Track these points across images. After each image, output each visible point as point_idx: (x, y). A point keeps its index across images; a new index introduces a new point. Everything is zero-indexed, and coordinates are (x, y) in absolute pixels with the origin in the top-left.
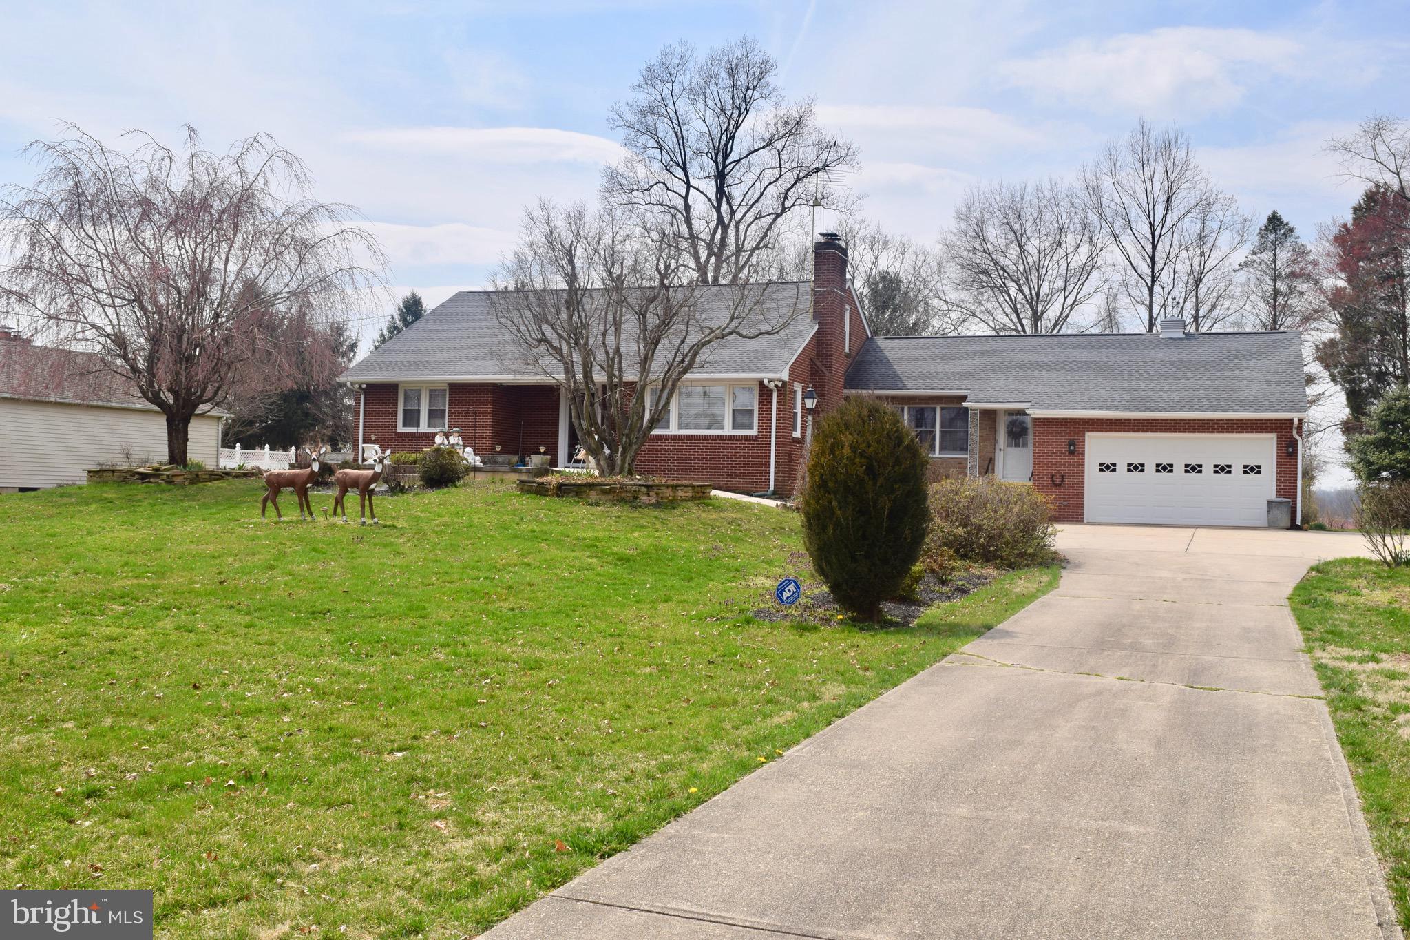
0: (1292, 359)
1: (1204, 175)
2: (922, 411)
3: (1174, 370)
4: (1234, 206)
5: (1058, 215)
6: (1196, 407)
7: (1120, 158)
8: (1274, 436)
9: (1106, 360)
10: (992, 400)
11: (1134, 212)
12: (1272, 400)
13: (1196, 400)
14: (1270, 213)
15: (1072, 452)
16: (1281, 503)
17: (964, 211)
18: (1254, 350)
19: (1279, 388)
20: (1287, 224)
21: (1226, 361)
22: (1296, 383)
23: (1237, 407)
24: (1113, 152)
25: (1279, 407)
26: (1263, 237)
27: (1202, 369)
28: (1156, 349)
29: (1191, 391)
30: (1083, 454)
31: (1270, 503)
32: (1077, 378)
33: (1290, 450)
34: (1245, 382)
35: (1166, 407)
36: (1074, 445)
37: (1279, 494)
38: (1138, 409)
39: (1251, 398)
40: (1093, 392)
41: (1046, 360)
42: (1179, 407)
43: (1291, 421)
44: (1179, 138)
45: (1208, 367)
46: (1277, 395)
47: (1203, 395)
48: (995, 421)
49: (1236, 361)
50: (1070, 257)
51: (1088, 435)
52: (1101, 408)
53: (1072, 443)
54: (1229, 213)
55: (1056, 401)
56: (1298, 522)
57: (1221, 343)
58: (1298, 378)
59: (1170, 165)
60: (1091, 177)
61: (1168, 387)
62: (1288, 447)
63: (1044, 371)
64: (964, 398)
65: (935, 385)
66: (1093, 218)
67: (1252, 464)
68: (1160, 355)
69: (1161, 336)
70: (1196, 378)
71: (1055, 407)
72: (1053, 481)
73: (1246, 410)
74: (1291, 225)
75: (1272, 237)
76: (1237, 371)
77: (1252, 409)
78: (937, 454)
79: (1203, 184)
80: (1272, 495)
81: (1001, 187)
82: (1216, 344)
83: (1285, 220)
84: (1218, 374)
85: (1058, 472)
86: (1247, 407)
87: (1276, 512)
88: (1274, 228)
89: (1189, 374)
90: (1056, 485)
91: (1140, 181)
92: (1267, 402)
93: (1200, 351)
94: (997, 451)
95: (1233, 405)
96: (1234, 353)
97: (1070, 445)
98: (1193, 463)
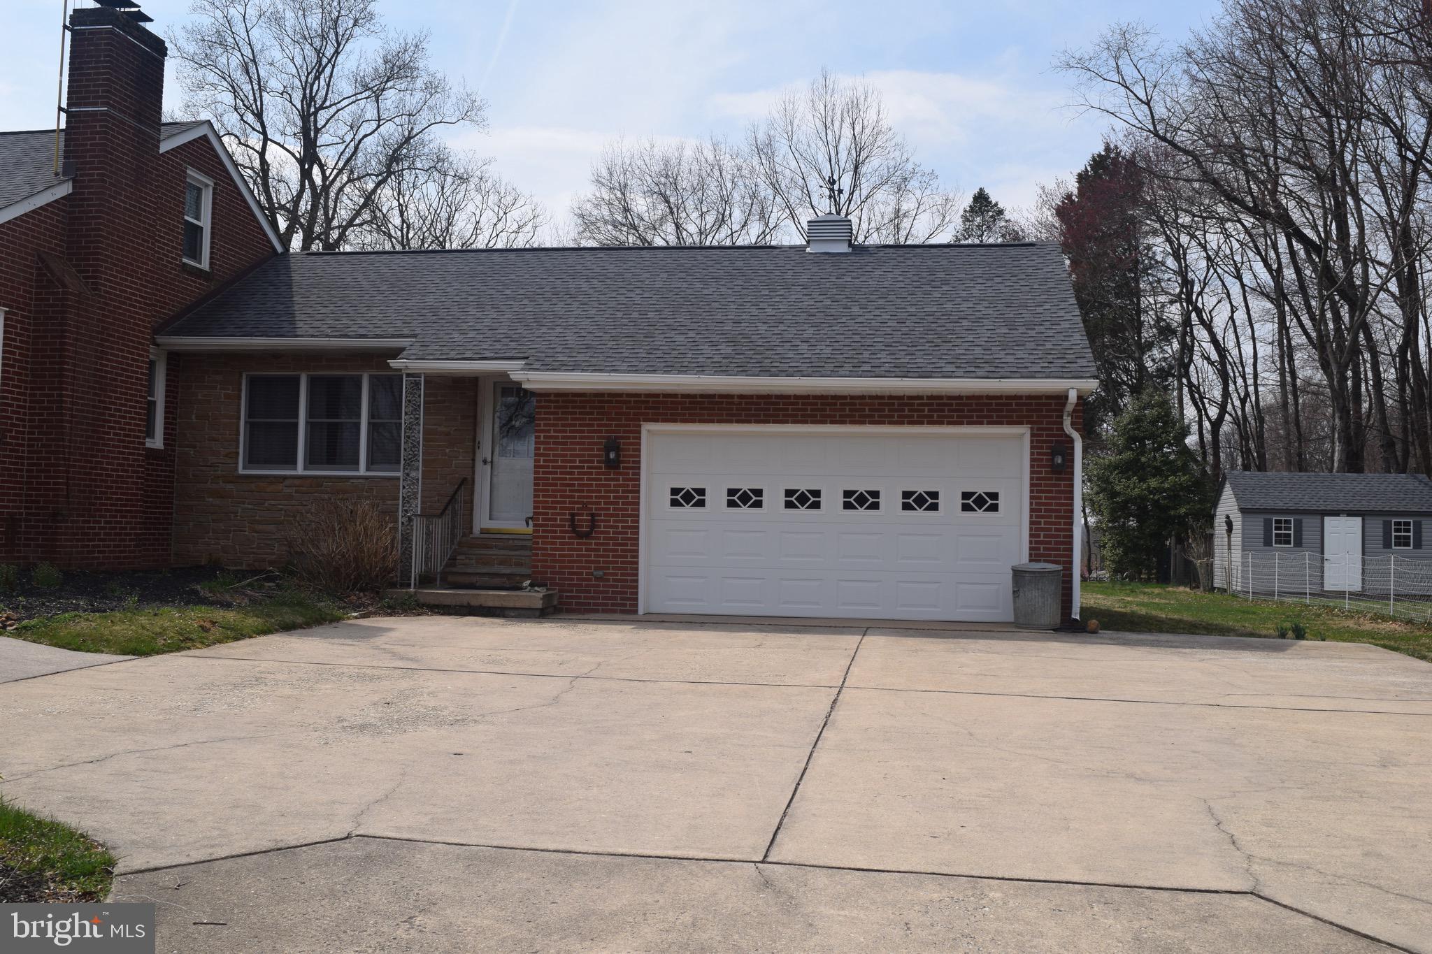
0: (1051, 285)
1: (898, 139)
2: (336, 383)
3: (828, 302)
4: (935, 183)
5: (721, 186)
6: (866, 367)
7: (798, 115)
8: (1024, 431)
9: (699, 286)
10: (452, 354)
11: (814, 183)
12: (1020, 354)
13: (866, 355)
14: (976, 190)
15: (613, 465)
16: (1042, 574)
17: (605, 173)
18: (978, 272)
19: (1032, 333)
20: (996, 204)
21: (928, 288)
22: (1066, 325)
23: (950, 368)
24: (789, 108)
25: (1036, 368)
26: (968, 220)
27: (881, 302)
28: (797, 269)
29: (857, 338)
30: (637, 469)
31: (1018, 574)
32: (635, 315)
33: (1059, 460)
34: (965, 323)
35: (804, 367)
36: (617, 449)
37: (1035, 555)
38: (745, 372)
39: (978, 351)
40: (659, 340)
41: (585, 286)
42: (830, 367)
43: (1062, 398)
44: (869, 94)
45: (892, 298)
46: (1032, 345)
47: (880, 346)
48: (475, 403)
49: (945, 288)
50: (735, 235)
51: (647, 428)
52: (669, 369)
53: (612, 445)
54: (928, 192)
55: (580, 357)
56: (1076, 615)
57: (918, 262)
58: (1068, 317)
59: (858, 129)
60: (762, 137)
61: (811, 331)
62: (1053, 453)
63: (576, 304)
64: (396, 353)
65: (354, 328)
66: (766, 191)
67: (980, 489)
68: (804, 279)
69: (808, 250)
70: (868, 316)
71: (575, 367)
72: (573, 526)
73: (968, 374)
74: (1001, 205)
75: (978, 220)
76: (949, 305)
77: (980, 372)
78: (362, 471)
79: (898, 153)
80: (1021, 556)
81: (652, 147)
82: (909, 262)
83: (993, 199)
84: (913, 310)
85: (585, 506)
86: (972, 368)
87: (1033, 595)
88: (980, 208)
89: (856, 310)
90: (580, 535)
91: (823, 148)
92: (1010, 359)
93: (878, 272)
94: (479, 464)
95: (941, 363)
96: (942, 275)
97: (608, 450)
98: (862, 487)
